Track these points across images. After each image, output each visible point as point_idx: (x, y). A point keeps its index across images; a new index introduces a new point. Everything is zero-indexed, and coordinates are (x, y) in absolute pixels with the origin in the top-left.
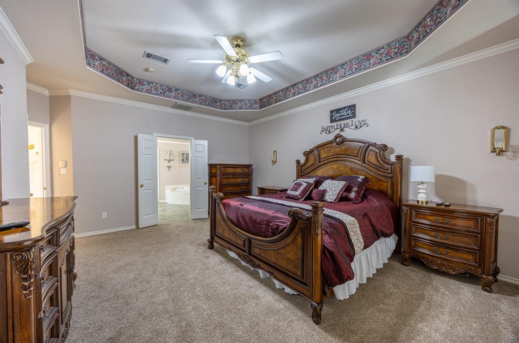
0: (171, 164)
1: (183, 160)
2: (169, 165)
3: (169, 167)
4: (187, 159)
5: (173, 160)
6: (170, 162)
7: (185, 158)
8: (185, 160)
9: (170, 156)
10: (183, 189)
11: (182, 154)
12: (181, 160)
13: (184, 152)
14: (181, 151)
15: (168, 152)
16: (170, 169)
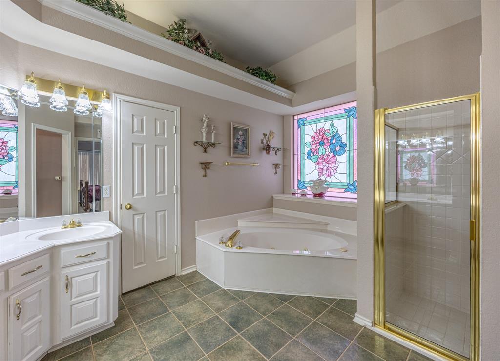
0: (211, 156)
1: (235, 147)
2: (206, 158)
3: (206, 166)
4: (243, 143)
5: (213, 145)
6: (209, 150)
7: (240, 142)
8: (240, 147)
9: (209, 133)
11: (234, 128)
12: (232, 145)
13: (239, 124)
14: (234, 123)
15: (205, 120)
16: (207, 170)
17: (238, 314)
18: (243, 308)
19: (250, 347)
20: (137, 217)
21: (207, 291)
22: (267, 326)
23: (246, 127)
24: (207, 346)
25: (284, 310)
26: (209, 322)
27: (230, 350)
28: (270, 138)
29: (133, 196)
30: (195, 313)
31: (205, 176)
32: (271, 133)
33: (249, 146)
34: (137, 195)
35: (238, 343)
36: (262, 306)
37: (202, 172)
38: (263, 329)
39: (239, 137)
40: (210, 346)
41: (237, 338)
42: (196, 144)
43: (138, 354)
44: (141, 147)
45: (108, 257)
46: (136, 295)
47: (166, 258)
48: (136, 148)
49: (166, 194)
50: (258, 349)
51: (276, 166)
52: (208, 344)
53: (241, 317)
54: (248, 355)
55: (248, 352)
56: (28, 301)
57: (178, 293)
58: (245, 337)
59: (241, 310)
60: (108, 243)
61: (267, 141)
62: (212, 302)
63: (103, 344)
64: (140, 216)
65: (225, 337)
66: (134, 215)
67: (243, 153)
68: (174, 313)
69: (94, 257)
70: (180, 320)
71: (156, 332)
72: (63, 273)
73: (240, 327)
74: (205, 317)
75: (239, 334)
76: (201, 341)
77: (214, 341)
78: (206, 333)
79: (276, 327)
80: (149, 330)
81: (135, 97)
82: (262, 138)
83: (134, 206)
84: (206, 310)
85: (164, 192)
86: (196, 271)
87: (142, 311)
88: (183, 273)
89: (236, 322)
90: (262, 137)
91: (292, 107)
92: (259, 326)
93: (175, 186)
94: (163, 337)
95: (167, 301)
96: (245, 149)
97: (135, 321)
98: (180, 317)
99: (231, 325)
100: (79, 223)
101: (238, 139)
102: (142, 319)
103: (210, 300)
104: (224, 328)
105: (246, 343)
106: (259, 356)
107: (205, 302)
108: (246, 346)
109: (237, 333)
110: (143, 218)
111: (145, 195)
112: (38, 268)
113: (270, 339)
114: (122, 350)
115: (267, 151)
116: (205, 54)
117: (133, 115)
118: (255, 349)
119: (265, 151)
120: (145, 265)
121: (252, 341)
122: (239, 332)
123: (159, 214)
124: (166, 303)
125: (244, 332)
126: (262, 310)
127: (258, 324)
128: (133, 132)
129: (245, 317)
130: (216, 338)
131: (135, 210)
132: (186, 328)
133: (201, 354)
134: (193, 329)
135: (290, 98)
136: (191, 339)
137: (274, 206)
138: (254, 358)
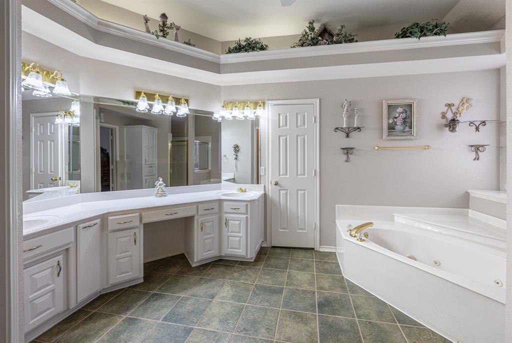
0: (355, 140)
1: (391, 128)
2: (348, 143)
3: (348, 151)
4: (404, 122)
5: (359, 129)
6: (352, 134)
7: (399, 122)
8: (399, 127)
9: (350, 117)
10: (392, 219)
11: (389, 107)
12: (385, 126)
13: (398, 99)
14: (386, 100)
15: (345, 105)
16: (349, 155)
17: (334, 301)
18: (343, 299)
19: (316, 328)
20: (282, 192)
21: (326, 271)
22: (350, 326)
23: (408, 102)
24: (286, 304)
25: (385, 327)
26: (304, 292)
27: (299, 318)
28: (460, 109)
29: (279, 175)
30: (301, 281)
31: (347, 161)
32: (465, 101)
33: (415, 124)
34: (282, 175)
35: (309, 318)
36: (366, 310)
37: (345, 157)
38: (342, 326)
39: (397, 115)
40: (288, 306)
41: (312, 315)
42: (336, 130)
43: (249, 282)
44: (285, 138)
45: (247, 214)
46: (279, 251)
47: (306, 231)
48: (281, 138)
49: (306, 176)
50: (321, 334)
51: (477, 148)
52: (288, 304)
53: (333, 305)
54: (308, 331)
55: (310, 329)
56: (207, 224)
57: (304, 262)
58: (319, 319)
59: (340, 300)
60: (247, 204)
61: (455, 114)
62: (322, 280)
63: (241, 268)
64: (285, 192)
65: (304, 308)
66: (280, 190)
67: (404, 134)
68: (288, 272)
69: (239, 211)
70: (288, 279)
71: (268, 277)
72: (225, 215)
73: (324, 310)
74: (306, 287)
75: (317, 314)
76: (286, 299)
77: (294, 305)
78: (294, 297)
79: (359, 333)
80: (265, 274)
81: (282, 100)
82: (445, 111)
83: (279, 183)
84: (312, 284)
85: (304, 174)
86: (335, 253)
87: (272, 261)
88: (321, 250)
89: (325, 305)
90: (445, 109)
91: (500, 53)
92: (342, 321)
93: (314, 170)
94: (269, 282)
95: (292, 263)
96: (407, 129)
97: (264, 265)
98: (289, 277)
99: (319, 305)
100: (245, 190)
101: (396, 118)
102: (269, 266)
103: (322, 278)
104: (311, 302)
105: (315, 323)
106: (315, 339)
107: (316, 278)
108: (313, 325)
109: (317, 312)
110: (287, 193)
111: (288, 176)
112: (212, 209)
113: (340, 336)
114: (245, 275)
115: (450, 127)
116: (329, 44)
117: (279, 114)
118: (318, 333)
119: (448, 128)
120: (287, 231)
121: (322, 326)
122: (319, 313)
123: (300, 192)
124: (291, 264)
125: (322, 316)
126: (361, 312)
127: (342, 320)
128: (279, 127)
129: (337, 306)
130: (298, 304)
131: (280, 186)
132: (286, 285)
133: (278, 306)
134: (290, 289)
135: (494, 41)
136: (282, 293)
137: (470, 207)
138: (310, 337)
